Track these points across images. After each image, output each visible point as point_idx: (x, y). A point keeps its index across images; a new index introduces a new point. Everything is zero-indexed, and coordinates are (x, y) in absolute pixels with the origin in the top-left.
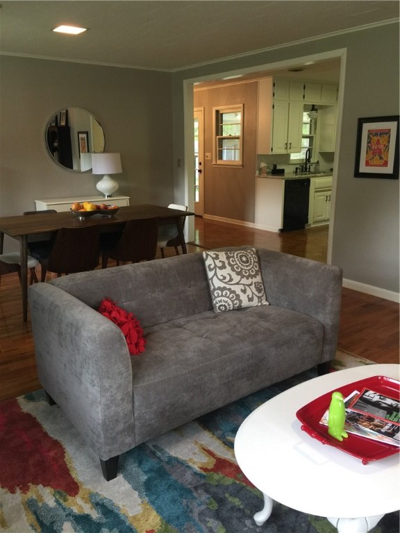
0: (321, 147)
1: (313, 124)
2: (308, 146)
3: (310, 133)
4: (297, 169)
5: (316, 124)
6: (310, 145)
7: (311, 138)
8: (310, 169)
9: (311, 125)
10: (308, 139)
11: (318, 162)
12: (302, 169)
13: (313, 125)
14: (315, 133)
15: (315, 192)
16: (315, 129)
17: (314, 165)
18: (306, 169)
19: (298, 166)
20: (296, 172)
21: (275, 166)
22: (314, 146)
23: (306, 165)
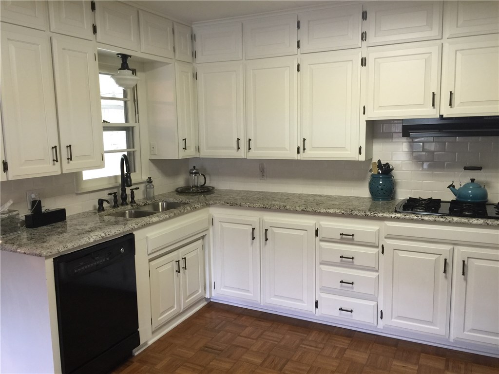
0: (152, 148)
1: (131, 101)
2: (124, 147)
3: (127, 120)
4: (101, 202)
5: (135, 101)
6: (128, 146)
7: (129, 131)
8: (133, 197)
9: (125, 103)
10: (124, 133)
11: (150, 181)
12: (116, 201)
13: (130, 104)
14: (137, 120)
15: (150, 261)
16: (137, 111)
17: (142, 187)
18: (124, 197)
19: (104, 196)
20: (101, 208)
21: (36, 205)
22: (137, 148)
23: (124, 190)
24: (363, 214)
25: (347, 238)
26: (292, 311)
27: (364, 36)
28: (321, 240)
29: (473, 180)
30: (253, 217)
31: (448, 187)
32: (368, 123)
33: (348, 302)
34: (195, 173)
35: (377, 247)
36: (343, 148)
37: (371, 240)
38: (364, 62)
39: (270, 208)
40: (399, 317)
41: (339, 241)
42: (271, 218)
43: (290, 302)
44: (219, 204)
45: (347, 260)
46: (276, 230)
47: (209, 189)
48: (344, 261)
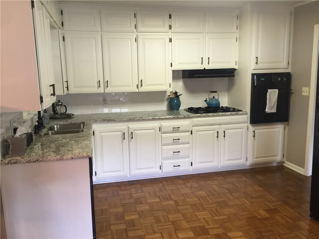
11: (45, 111)
18: (41, 123)
20: (37, 132)
23: (40, 118)
24: (183, 116)
25: (176, 130)
26: (148, 175)
27: (170, 27)
28: (162, 133)
29: (214, 97)
30: (123, 126)
31: (205, 101)
32: (173, 71)
33: (176, 162)
34: (61, 105)
35: (189, 132)
36: (162, 85)
37: (187, 129)
38: (171, 40)
39: (134, 120)
40: (200, 163)
41: (172, 132)
42: (133, 126)
43: (148, 170)
44: (99, 122)
45: (176, 141)
46: (137, 132)
47: (70, 115)
48: (175, 142)
